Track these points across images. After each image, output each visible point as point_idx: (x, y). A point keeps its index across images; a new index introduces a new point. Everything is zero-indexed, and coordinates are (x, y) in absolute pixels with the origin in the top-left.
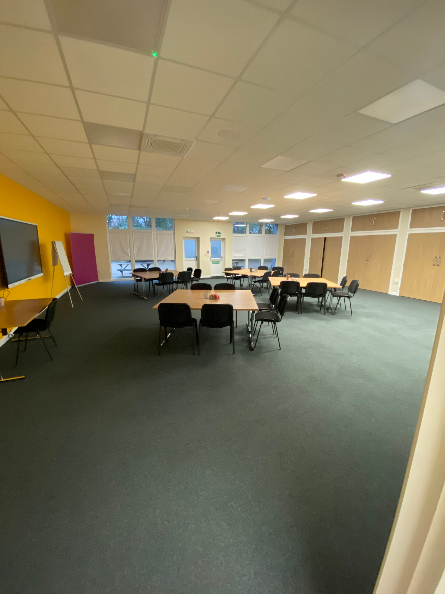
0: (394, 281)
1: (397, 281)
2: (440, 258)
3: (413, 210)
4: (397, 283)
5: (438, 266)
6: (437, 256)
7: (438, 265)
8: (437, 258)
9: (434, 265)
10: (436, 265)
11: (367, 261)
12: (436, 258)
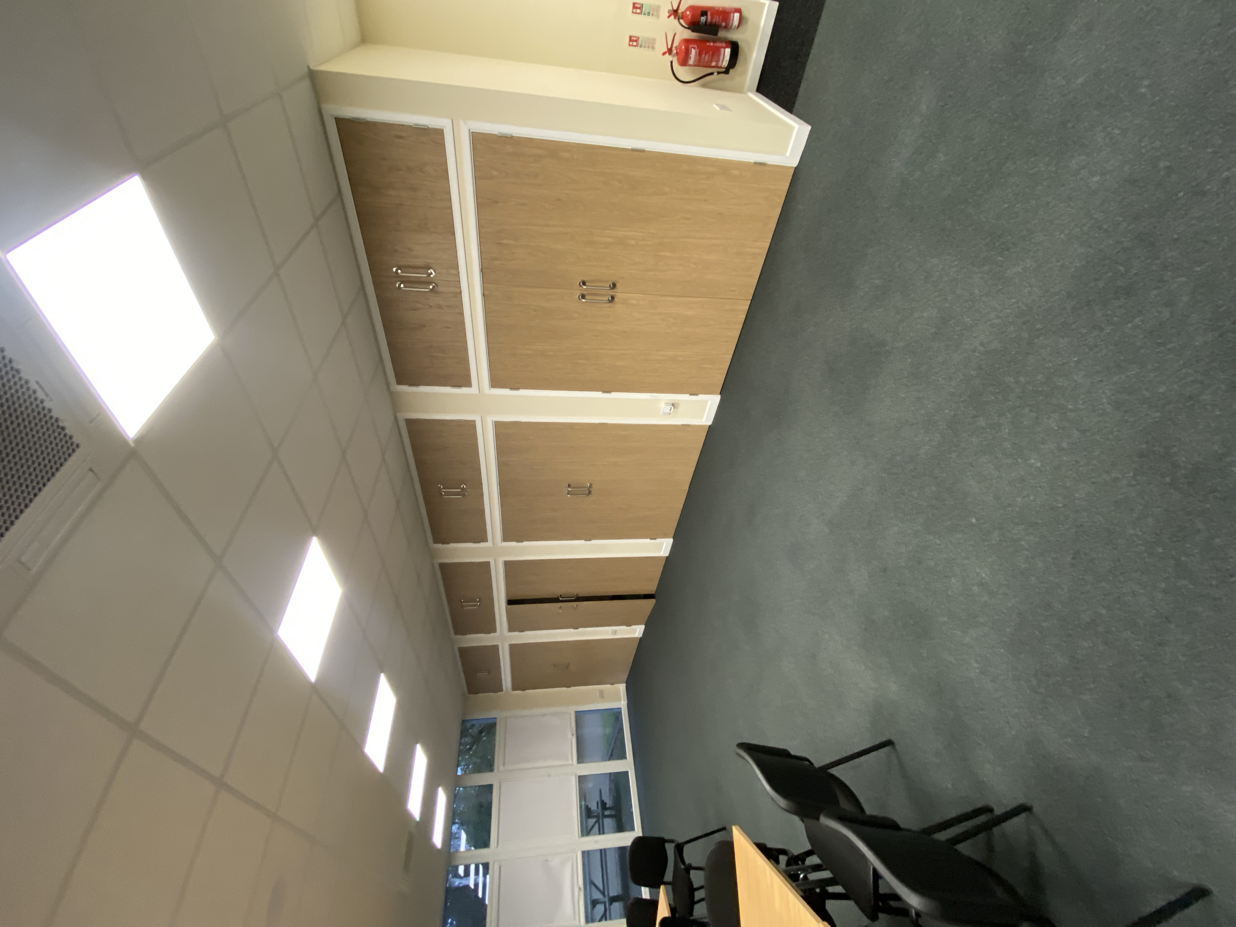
0: (665, 414)
1: (667, 404)
2: (584, 283)
3: (399, 382)
4: (673, 405)
5: (618, 285)
6: (579, 293)
7: (614, 285)
8: (585, 292)
9: (613, 298)
10: (612, 293)
11: (590, 492)
12: (583, 297)
